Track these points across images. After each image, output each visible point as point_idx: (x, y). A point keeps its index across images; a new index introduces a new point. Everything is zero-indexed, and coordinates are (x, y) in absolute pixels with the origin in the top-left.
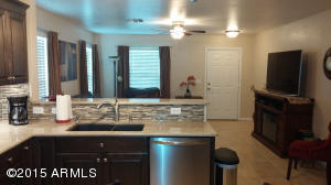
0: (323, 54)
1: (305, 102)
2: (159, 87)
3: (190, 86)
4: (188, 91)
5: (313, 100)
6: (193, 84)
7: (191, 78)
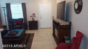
0: (74, 2)
1: (67, 24)
2: (23, 18)
3: (34, 17)
4: (33, 19)
5: (70, 23)
6: (35, 16)
7: (34, 14)
